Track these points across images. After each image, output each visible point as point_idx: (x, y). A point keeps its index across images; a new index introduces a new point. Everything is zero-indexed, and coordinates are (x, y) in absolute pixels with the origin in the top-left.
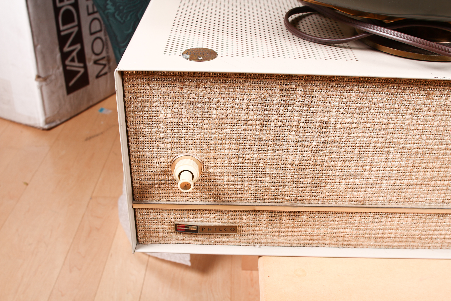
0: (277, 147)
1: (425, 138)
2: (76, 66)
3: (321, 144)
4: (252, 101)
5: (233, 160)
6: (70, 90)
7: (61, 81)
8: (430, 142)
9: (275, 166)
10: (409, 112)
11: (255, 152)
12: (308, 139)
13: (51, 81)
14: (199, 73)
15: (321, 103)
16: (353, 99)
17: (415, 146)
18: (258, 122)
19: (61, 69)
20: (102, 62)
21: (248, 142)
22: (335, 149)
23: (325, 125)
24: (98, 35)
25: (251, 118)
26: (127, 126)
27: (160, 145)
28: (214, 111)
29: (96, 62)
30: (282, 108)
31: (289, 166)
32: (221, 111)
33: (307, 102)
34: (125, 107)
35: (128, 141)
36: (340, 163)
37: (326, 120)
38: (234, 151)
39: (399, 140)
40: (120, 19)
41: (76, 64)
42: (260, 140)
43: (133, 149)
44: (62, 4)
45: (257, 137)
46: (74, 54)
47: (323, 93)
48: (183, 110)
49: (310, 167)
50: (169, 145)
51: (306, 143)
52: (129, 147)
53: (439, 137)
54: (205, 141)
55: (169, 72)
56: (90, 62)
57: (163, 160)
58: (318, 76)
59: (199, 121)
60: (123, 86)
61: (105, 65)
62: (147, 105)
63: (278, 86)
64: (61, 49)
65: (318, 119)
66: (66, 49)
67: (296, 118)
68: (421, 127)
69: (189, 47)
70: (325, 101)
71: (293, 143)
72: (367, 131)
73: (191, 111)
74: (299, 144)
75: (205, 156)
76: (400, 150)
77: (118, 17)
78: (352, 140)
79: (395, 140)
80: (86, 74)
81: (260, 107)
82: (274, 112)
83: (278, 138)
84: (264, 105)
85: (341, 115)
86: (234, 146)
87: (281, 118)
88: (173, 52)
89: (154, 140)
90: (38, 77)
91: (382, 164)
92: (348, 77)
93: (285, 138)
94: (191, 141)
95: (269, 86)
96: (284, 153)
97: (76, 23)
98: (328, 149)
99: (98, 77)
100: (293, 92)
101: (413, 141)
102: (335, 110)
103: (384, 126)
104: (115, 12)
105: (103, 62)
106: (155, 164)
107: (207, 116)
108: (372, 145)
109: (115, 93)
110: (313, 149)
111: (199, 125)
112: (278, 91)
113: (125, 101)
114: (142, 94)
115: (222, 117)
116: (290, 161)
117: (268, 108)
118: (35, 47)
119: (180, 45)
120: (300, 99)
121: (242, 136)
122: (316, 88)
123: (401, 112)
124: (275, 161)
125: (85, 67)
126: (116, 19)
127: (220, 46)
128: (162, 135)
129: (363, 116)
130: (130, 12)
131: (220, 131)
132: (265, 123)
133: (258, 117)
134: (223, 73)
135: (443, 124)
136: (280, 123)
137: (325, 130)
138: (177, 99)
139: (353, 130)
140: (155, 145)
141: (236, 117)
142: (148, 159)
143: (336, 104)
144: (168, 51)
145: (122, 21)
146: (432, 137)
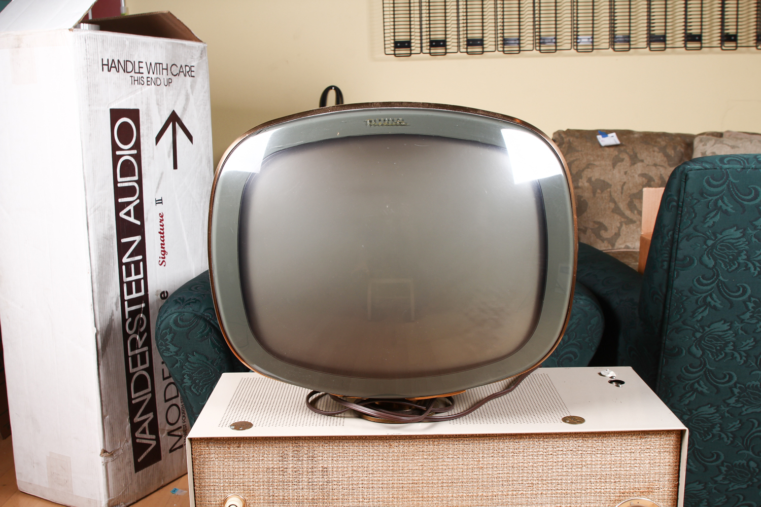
0: (296, 487)
1: (396, 476)
2: (147, 438)
3: (325, 484)
4: (275, 455)
5: (266, 498)
6: (138, 467)
7: (130, 456)
8: (400, 478)
9: (296, 501)
10: (380, 458)
11: (281, 491)
12: (315, 480)
13: (118, 456)
14: (240, 438)
15: (320, 455)
16: (341, 451)
17: (391, 482)
18: (281, 469)
19: (130, 442)
20: (176, 433)
21: (276, 484)
22: (335, 487)
23: (326, 469)
24: (174, 401)
25: (275, 466)
26: (193, 475)
27: (216, 488)
28: (251, 463)
29: (170, 434)
30: (295, 459)
31: (306, 501)
32: (256, 463)
33: (311, 455)
34: (192, 462)
35: (194, 486)
36: (341, 497)
37: (325, 466)
38: (266, 491)
39: (379, 478)
40: (196, 392)
41: (148, 436)
42: (283, 482)
43: (197, 492)
44: (135, 370)
45: (281, 480)
46: (146, 424)
47: (321, 448)
48: (231, 463)
49: (321, 501)
50: (222, 488)
51: (315, 483)
52: (194, 490)
53: (406, 475)
54: (246, 484)
55: (221, 438)
56: (162, 434)
57: (218, 499)
58: (315, 437)
59: (241, 470)
60: (192, 448)
61: (181, 437)
62: (207, 460)
63: (291, 445)
64: (131, 420)
65: (320, 466)
66: (137, 419)
67: (306, 466)
68: (391, 468)
69: (236, 421)
70: (322, 453)
71: (306, 484)
72: (355, 473)
73: (236, 463)
74: (310, 484)
75: (247, 495)
76: (381, 486)
77: (194, 390)
78: (346, 479)
79: (375, 479)
80: (158, 447)
81: (281, 458)
82: (290, 462)
83: (295, 480)
84: (283, 458)
85: (335, 462)
86: (266, 487)
87: (295, 466)
88: (224, 425)
89: (212, 484)
90: (104, 451)
91: (371, 497)
92: (335, 437)
93: (300, 480)
94: (237, 485)
95: (285, 445)
96: (301, 491)
97: (149, 389)
98: (331, 487)
99: (171, 451)
100: (301, 448)
101: (388, 478)
102: (331, 459)
103: (365, 469)
104: (192, 385)
105: (179, 433)
106: (213, 503)
107: (246, 466)
108: (360, 482)
109: (187, 473)
110: (320, 487)
111: (242, 473)
112: (291, 448)
113: (192, 458)
114: (204, 453)
115: (256, 466)
116: (306, 497)
117: (286, 459)
118: (103, 417)
119: (230, 420)
120: (306, 452)
121: (271, 480)
122: (316, 445)
123: (375, 458)
124: (296, 497)
125: (158, 440)
126: (192, 391)
127: (256, 421)
128: (217, 481)
129: (350, 462)
130: (206, 384)
131: (256, 477)
132: (285, 470)
133: (280, 466)
134: (255, 437)
135: (405, 465)
136: (295, 470)
137: (326, 473)
138: (226, 456)
139: (345, 473)
140: (212, 488)
141: (266, 466)
142: (208, 499)
143: (331, 455)
144: (222, 424)
145: (198, 394)
146: (400, 475)
